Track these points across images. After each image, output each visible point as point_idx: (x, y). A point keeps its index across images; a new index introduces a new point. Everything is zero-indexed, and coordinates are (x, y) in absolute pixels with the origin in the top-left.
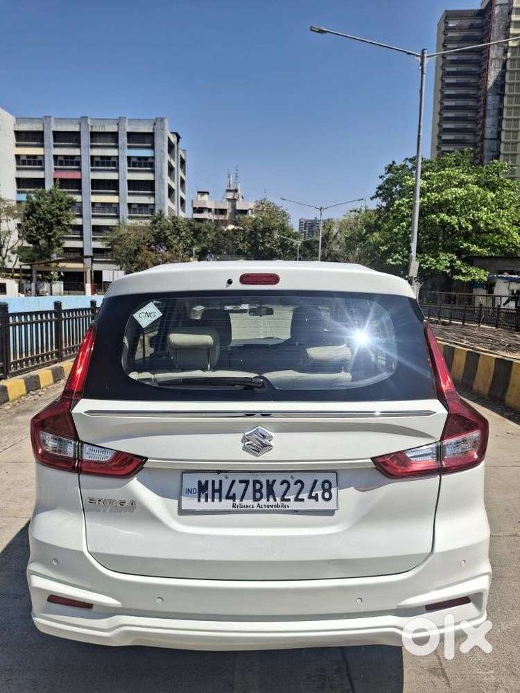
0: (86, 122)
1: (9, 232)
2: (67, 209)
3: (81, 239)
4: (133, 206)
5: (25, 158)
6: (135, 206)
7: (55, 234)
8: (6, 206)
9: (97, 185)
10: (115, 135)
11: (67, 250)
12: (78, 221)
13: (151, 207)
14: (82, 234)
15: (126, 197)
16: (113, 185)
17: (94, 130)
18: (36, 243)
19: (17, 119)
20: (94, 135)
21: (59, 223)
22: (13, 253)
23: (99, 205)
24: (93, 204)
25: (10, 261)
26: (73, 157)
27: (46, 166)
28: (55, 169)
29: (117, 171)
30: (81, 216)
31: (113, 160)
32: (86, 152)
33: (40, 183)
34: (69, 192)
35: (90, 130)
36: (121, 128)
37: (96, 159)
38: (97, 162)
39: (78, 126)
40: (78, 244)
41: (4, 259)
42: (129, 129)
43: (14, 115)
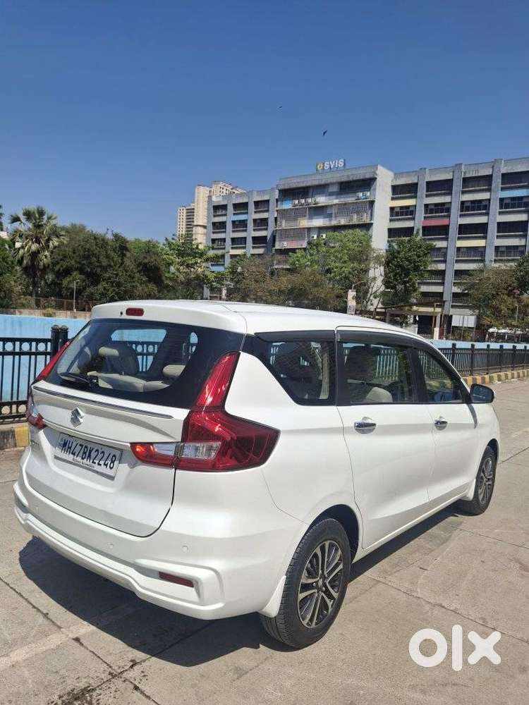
0: (460, 168)
1: (375, 279)
2: (425, 255)
3: (442, 284)
4: (501, 249)
5: (398, 210)
6: (503, 249)
7: (411, 279)
8: (375, 255)
9: (465, 230)
10: (488, 179)
11: (425, 294)
12: (441, 267)
13: (522, 249)
14: (443, 279)
15: (494, 240)
16: (481, 229)
17: (467, 176)
18: (394, 287)
19: (395, 174)
20: (466, 181)
21: (416, 268)
22: (375, 297)
23: (465, 249)
24: (459, 249)
25: (372, 305)
26: (443, 204)
27: (417, 215)
28: (425, 217)
29: (487, 214)
30: (444, 261)
31: (484, 203)
32: (457, 198)
33: (409, 231)
34: (429, 239)
35: (463, 176)
36: (496, 170)
37: (466, 204)
38: (466, 208)
39: (451, 174)
40: (438, 289)
41: (367, 302)
42: (504, 170)
43: (392, 171)
